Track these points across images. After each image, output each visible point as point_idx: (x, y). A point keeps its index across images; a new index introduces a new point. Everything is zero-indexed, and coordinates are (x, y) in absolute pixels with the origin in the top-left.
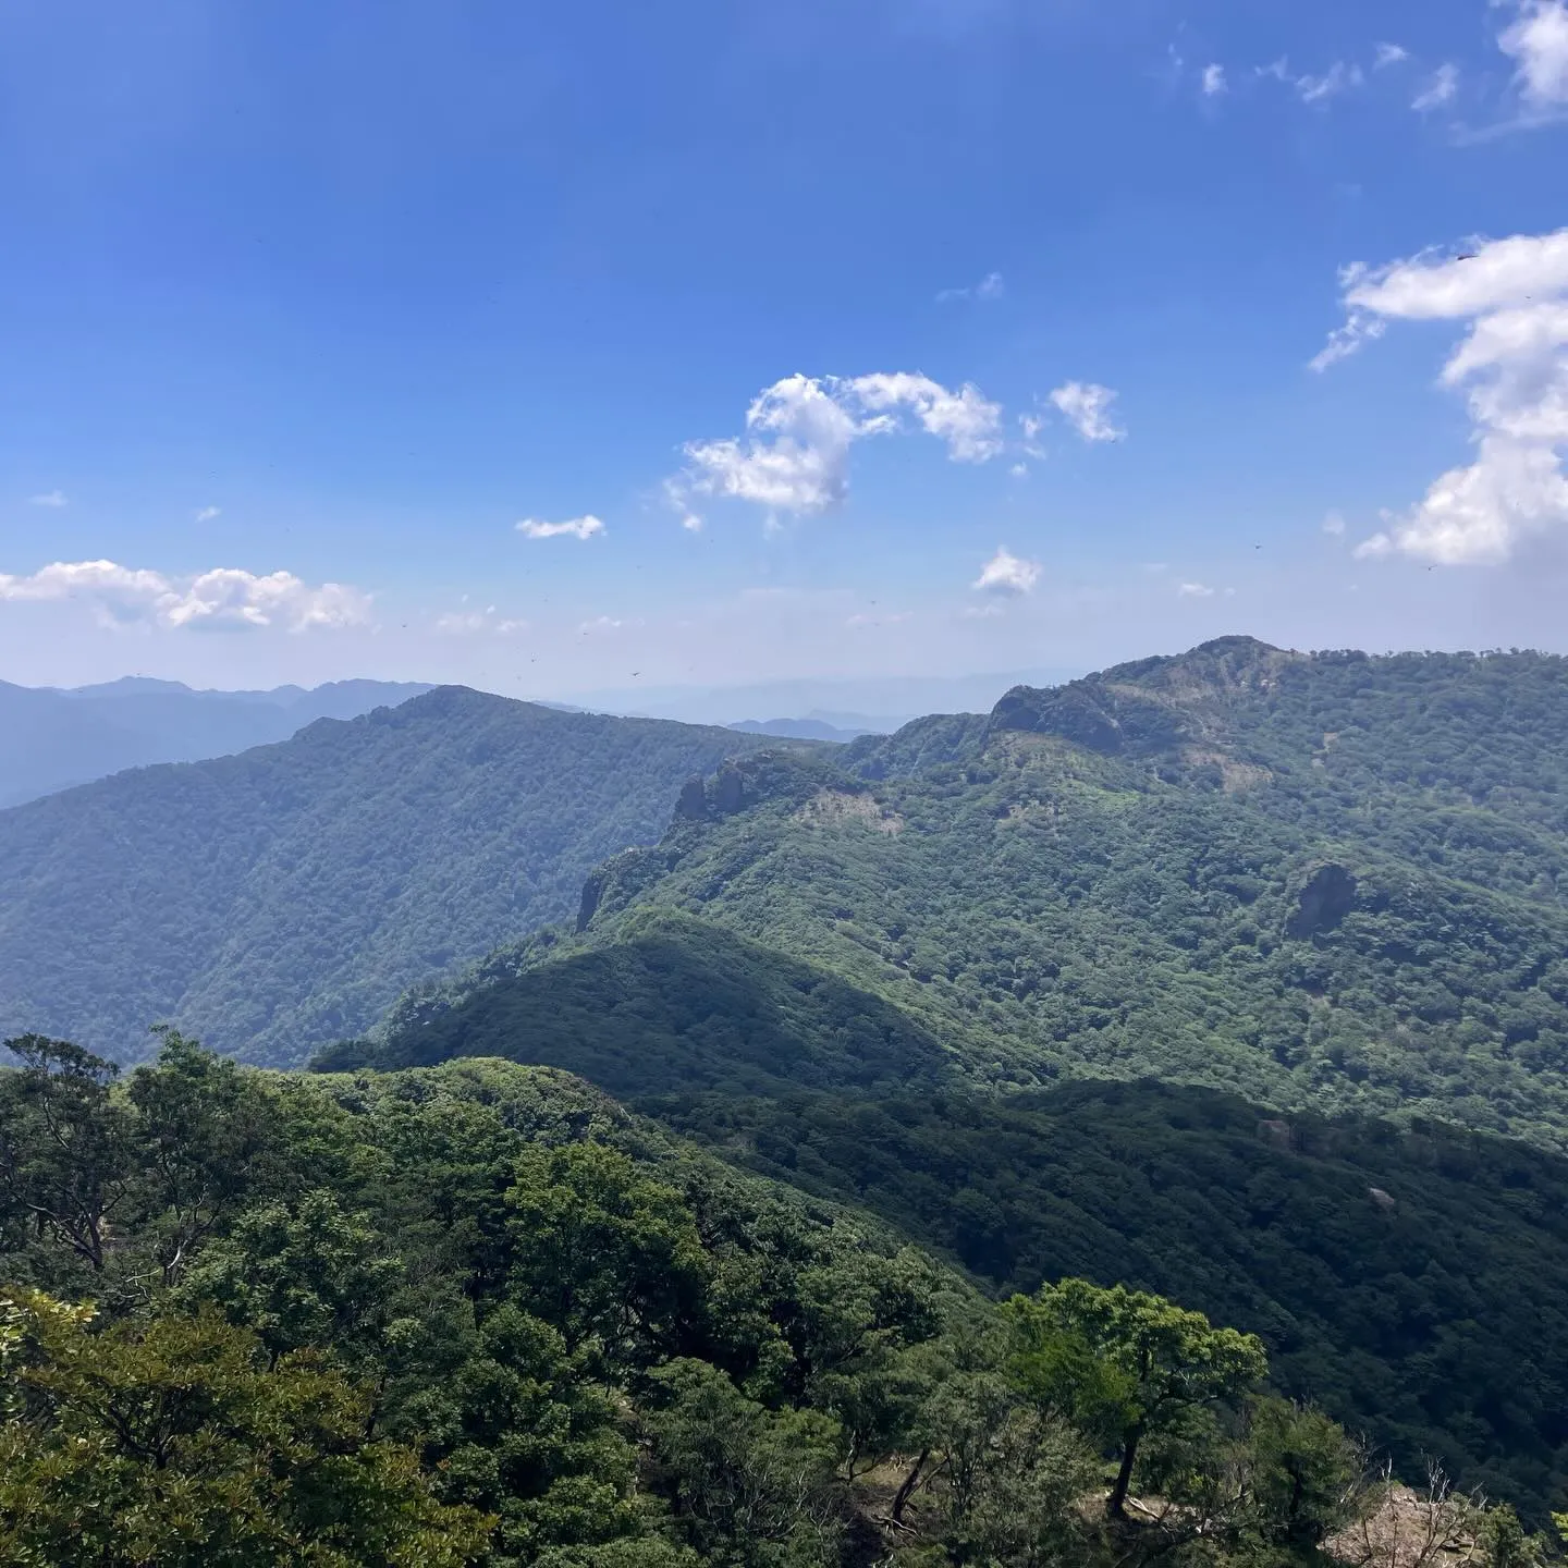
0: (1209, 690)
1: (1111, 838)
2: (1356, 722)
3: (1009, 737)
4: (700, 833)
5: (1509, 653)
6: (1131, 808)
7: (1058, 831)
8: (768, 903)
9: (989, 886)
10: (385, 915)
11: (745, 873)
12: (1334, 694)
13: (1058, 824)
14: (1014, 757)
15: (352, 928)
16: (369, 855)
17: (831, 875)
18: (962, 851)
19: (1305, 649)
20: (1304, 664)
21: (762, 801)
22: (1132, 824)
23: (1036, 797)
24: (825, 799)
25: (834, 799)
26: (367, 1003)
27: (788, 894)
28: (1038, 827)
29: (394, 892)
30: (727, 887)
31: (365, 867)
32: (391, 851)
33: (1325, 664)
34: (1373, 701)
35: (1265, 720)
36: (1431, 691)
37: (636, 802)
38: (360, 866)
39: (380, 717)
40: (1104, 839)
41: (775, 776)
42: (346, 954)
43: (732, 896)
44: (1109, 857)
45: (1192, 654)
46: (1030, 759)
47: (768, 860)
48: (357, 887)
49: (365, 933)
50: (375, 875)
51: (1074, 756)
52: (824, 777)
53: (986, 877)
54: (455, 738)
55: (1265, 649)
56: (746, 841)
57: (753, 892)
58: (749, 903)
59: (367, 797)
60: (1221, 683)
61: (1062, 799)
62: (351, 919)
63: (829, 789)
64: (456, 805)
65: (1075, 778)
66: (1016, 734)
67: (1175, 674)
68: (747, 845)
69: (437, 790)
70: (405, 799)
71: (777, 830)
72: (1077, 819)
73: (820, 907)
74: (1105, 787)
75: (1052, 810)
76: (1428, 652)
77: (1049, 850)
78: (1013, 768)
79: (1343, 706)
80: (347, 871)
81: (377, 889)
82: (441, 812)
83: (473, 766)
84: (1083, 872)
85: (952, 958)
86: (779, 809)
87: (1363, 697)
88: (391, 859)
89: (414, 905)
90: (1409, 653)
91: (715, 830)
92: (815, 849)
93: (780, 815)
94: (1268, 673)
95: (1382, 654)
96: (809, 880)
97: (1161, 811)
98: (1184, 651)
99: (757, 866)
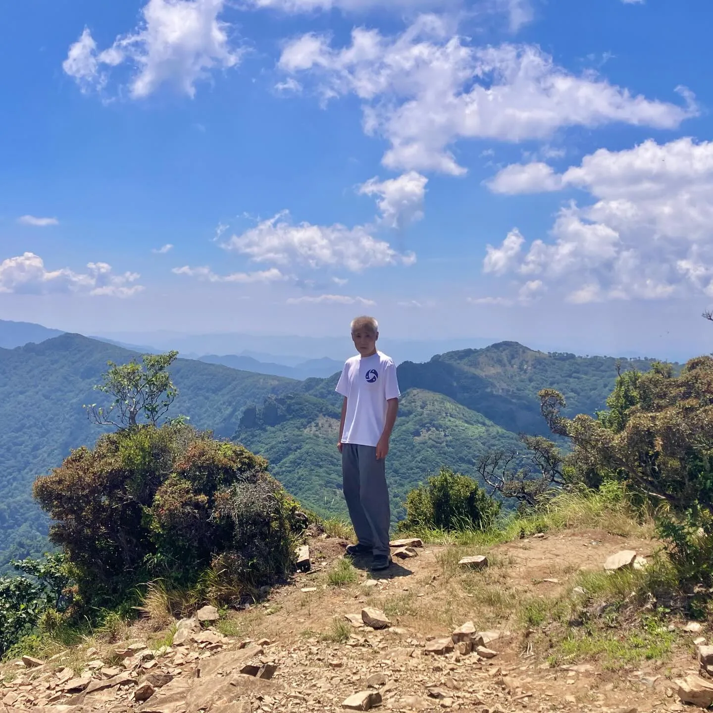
0: (499, 369)
1: (475, 451)
2: (572, 391)
3: (415, 392)
4: (254, 436)
5: (643, 359)
6: (482, 435)
7: (447, 445)
8: (299, 479)
9: (414, 473)
10: (31, 461)
11: (284, 460)
12: (561, 375)
13: (447, 441)
14: (419, 403)
15: (13, 467)
16: (23, 426)
17: (332, 465)
18: (398, 454)
19: (545, 351)
20: (545, 359)
21: (288, 420)
22: (483, 444)
23: (434, 426)
24: (322, 420)
25: (327, 421)
26: (21, 511)
27: (310, 474)
28: (437, 443)
29: (36, 448)
30: (273, 468)
31: (21, 433)
32: (35, 425)
33: (555, 359)
34: (581, 380)
35: (529, 387)
36: (609, 377)
37: (178, 405)
38: (17, 433)
39: (30, 348)
40: (471, 451)
41: (297, 407)
42: (8, 481)
43: (278, 473)
44: (474, 461)
45: (488, 349)
46: (427, 405)
47: (298, 453)
48: (15, 444)
49: (19, 471)
50: (26, 437)
51: (448, 404)
52: (321, 409)
53: (412, 469)
54: (73, 363)
55: (525, 349)
56: (284, 442)
57: (290, 472)
58: (288, 478)
59: (21, 393)
60: (504, 366)
61: (447, 428)
62: (12, 462)
63: (324, 415)
64: (74, 401)
65: (451, 416)
66: (418, 390)
67: (482, 359)
68: (284, 445)
69: (62, 391)
70: (44, 396)
71: (300, 438)
72: (457, 440)
73: (328, 482)
74: (467, 422)
75: (443, 433)
76: (605, 357)
77: (443, 455)
78: (419, 409)
79: (566, 382)
80: (10, 434)
81: (26, 446)
82: (65, 404)
83: (84, 380)
84: (461, 468)
85: (398, 513)
86: (298, 424)
87: (575, 378)
88: (35, 429)
89: (49, 455)
90: (597, 357)
91: (262, 435)
92: (322, 449)
93: (299, 428)
94: (527, 362)
95: (584, 356)
96: (321, 467)
97: (498, 437)
98: (484, 347)
99: (291, 457)
